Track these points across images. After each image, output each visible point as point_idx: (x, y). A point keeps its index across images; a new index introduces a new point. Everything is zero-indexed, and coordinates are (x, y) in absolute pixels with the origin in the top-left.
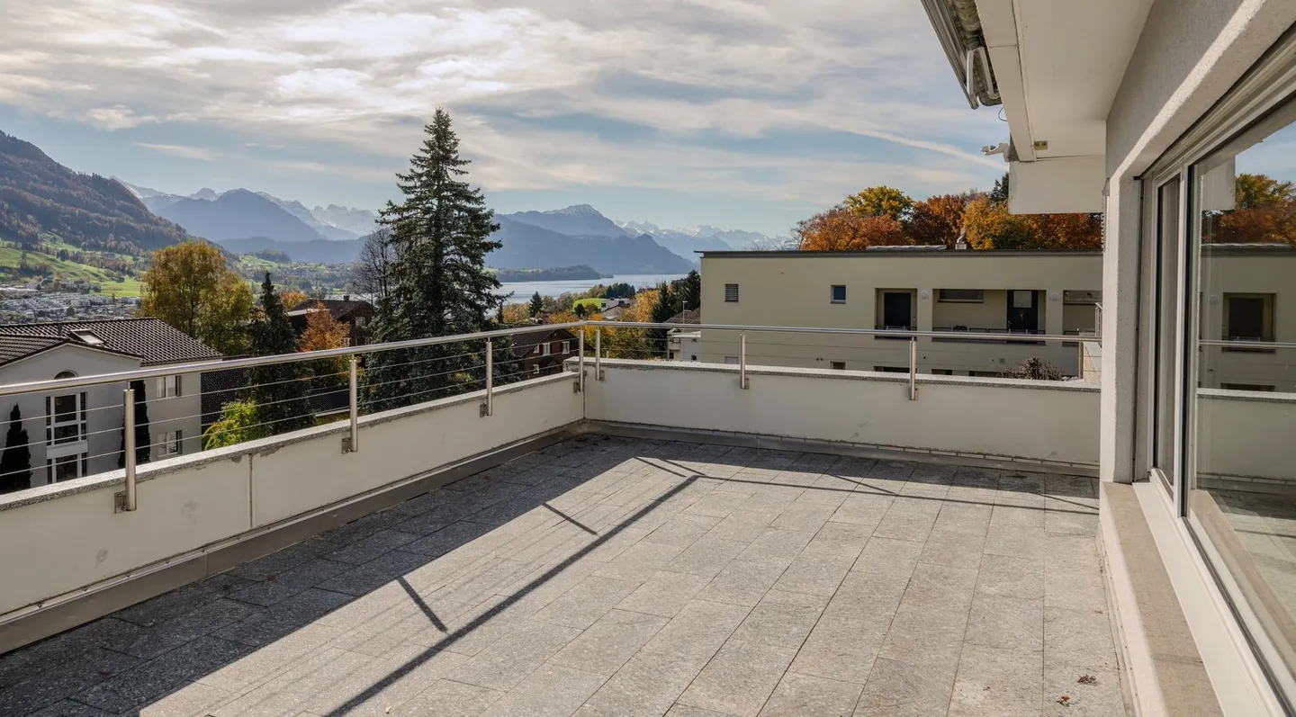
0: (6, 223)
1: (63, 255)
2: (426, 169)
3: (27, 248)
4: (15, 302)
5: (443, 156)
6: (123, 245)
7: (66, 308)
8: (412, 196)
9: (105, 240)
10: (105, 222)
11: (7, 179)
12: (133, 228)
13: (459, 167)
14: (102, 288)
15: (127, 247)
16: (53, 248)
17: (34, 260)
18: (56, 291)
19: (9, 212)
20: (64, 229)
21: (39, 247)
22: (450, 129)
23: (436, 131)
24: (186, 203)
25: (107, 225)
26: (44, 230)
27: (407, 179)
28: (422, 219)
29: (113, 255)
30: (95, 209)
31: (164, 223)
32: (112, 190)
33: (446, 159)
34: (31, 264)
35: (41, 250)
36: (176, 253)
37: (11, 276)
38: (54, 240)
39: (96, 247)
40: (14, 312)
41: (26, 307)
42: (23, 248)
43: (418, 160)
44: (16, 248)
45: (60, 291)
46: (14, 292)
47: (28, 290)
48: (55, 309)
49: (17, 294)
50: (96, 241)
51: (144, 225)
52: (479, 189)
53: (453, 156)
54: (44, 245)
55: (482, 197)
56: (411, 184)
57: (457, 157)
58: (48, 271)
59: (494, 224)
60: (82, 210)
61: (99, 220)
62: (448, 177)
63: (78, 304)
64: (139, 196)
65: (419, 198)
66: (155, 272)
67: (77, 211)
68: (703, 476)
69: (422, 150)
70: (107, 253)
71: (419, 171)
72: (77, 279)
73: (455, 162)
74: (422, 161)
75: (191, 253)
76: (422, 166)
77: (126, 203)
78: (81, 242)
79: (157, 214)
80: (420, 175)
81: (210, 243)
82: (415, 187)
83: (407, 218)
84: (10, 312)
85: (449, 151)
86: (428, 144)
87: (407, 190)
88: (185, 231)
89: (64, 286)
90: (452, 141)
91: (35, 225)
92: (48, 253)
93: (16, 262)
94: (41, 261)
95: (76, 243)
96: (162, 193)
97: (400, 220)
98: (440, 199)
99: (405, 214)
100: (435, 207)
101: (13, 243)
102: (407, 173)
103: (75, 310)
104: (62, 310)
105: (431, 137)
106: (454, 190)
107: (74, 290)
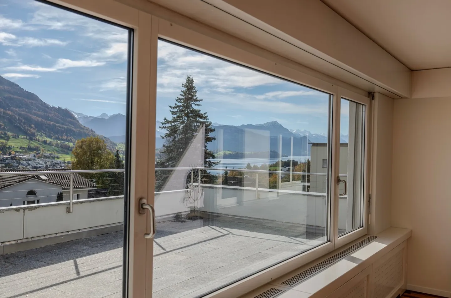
0: (23, 128)
1: (45, 142)
2: (182, 104)
3: (31, 139)
4: (25, 162)
5: (189, 97)
6: (69, 138)
7: (45, 165)
8: (175, 116)
9: (62, 136)
10: (62, 128)
11: (24, 109)
12: (73, 131)
13: (198, 103)
14: (60, 157)
15: (71, 139)
16: (41, 139)
17: (34, 144)
18: (41, 158)
19: (24, 123)
20: (46, 131)
21: (36, 139)
22: (194, 85)
23: (187, 86)
24: (95, 120)
25: (63, 129)
26: (38, 131)
27: (173, 108)
28: (180, 126)
29: (65, 143)
30: (58, 122)
31: (86, 128)
32: (66, 114)
33: (191, 99)
34: (32, 146)
35: (36, 140)
36: (86, 141)
37: (24, 151)
38: (41, 136)
39: (58, 139)
40: (25, 167)
41: (29, 164)
42: (29, 139)
43: (179, 100)
44: (26, 138)
45: (43, 158)
46: (25, 158)
47: (30, 157)
48: (40, 165)
49: (26, 159)
50: (58, 136)
51: (78, 129)
52: (206, 113)
53: (195, 98)
54: (37, 137)
55: (207, 116)
56: (176, 110)
57: (197, 98)
58: (39, 149)
59: (213, 129)
60: (53, 123)
61: (60, 127)
62: (192, 107)
63: (50, 164)
64: (76, 117)
65: (178, 117)
66: (77, 150)
67: (51, 123)
68: (232, 233)
69: (181, 95)
70: (62, 141)
71: (179, 104)
72: (50, 153)
73: (196, 100)
74: (181, 100)
75: (92, 141)
76: (181, 102)
77: (71, 120)
78: (52, 137)
79: (84, 125)
80: (179, 106)
81: (105, 137)
82: (178, 112)
83: (174, 125)
84: (23, 167)
85: (193, 95)
86: (183, 92)
87: (173, 113)
88: (95, 132)
89: (44, 156)
90: (194, 91)
91: (35, 129)
92: (39, 141)
93: (26, 145)
94: (36, 145)
95: (50, 137)
96: (86, 115)
97: (170, 127)
98: (188, 117)
99: (173, 124)
100: (186, 121)
101: (25, 137)
102: (174, 106)
103: (49, 166)
104: (43, 166)
105: (185, 89)
106: (194, 113)
107: (48, 158)
